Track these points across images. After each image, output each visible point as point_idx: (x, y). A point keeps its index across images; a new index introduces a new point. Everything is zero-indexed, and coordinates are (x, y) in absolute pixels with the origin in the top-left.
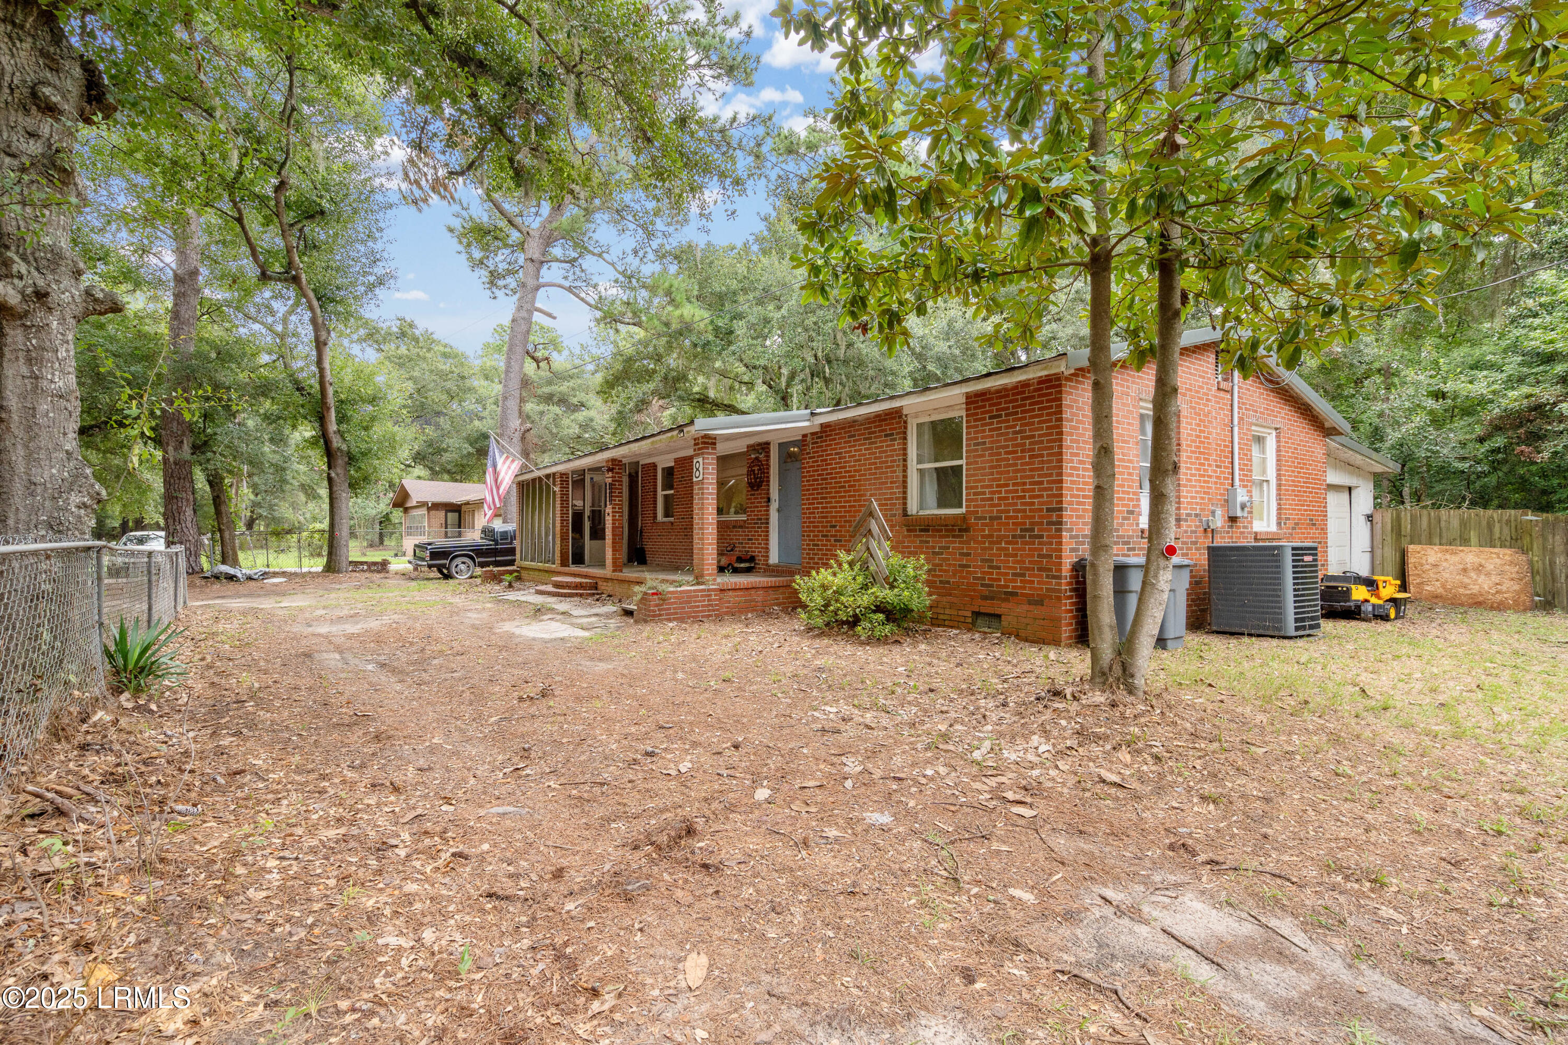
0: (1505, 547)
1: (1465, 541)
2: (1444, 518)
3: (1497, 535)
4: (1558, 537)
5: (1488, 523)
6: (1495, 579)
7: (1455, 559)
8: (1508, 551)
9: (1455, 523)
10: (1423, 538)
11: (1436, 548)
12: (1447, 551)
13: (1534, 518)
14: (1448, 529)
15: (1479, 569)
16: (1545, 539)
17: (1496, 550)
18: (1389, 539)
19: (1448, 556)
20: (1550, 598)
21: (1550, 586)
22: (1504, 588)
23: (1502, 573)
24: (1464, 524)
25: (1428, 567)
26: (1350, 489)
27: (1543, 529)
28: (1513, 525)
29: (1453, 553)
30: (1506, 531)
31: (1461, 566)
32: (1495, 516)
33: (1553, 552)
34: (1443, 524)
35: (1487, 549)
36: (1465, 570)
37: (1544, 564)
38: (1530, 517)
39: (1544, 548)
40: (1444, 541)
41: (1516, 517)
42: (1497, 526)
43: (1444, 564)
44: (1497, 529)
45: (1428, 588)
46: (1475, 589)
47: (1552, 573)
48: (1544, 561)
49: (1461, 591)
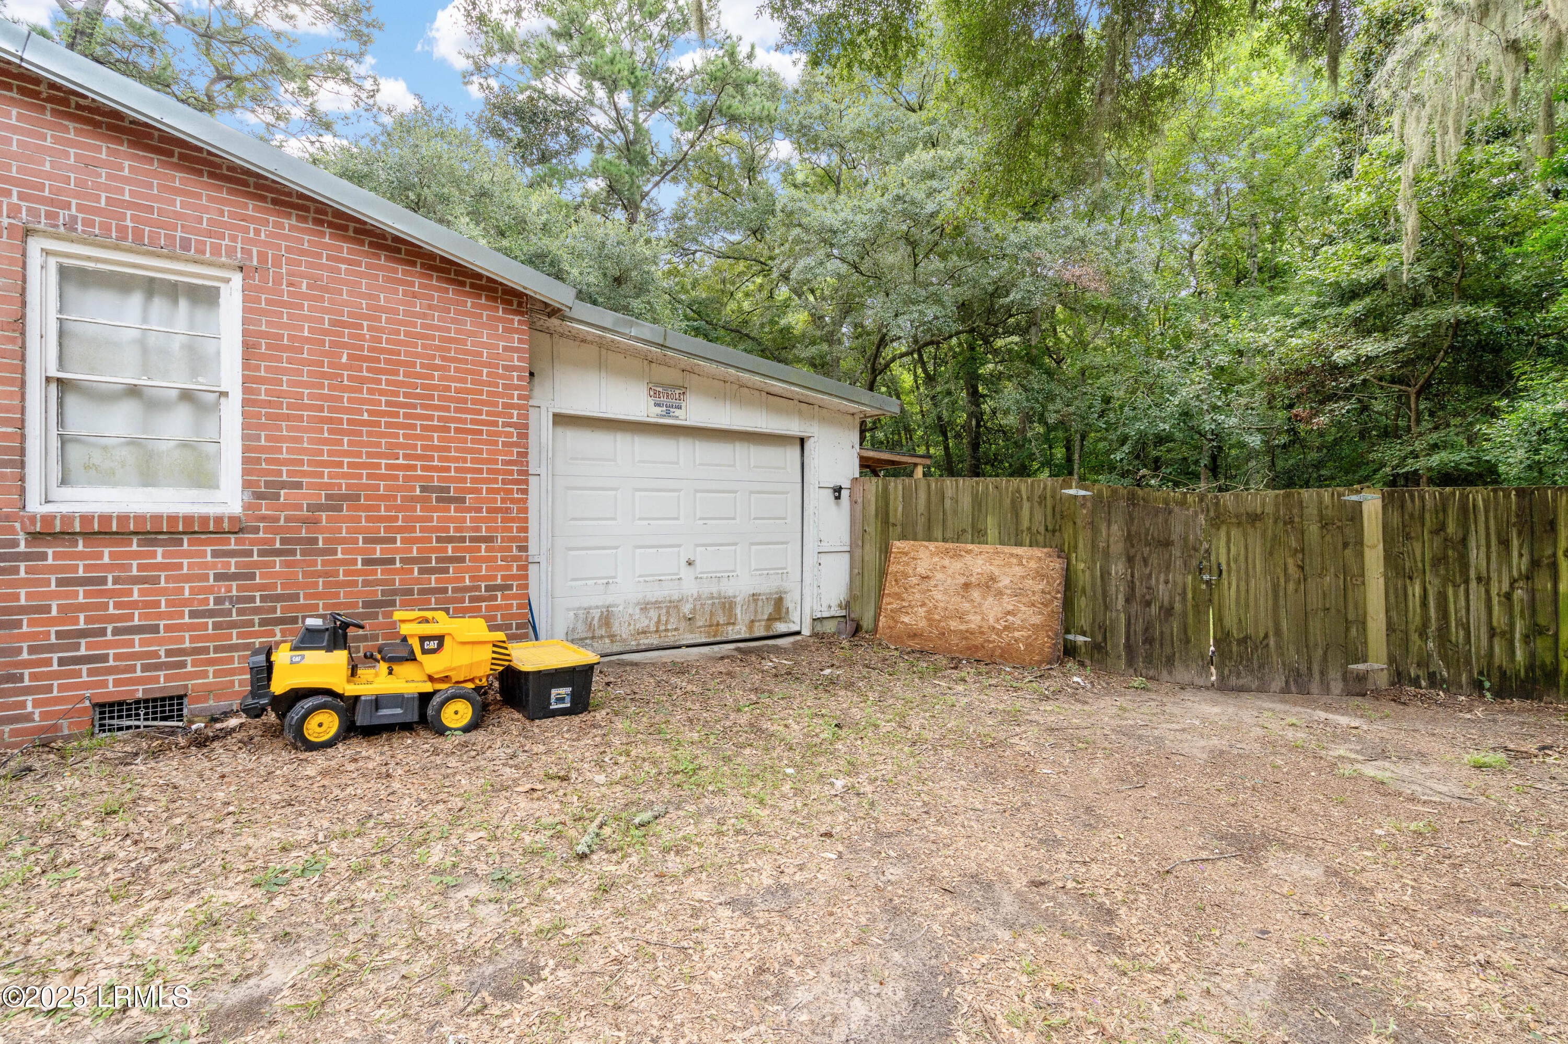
0: (1037, 545)
1: (979, 536)
2: (949, 493)
3: (1025, 524)
4: (1115, 528)
5: (1013, 501)
6: (1008, 603)
7: (957, 565)
8: (1038, 552)
9: (966, 501)
10: (920, 529)
11: (932, 546)
12: (947, 551)
13: (1082, 493)
14: (955, 512)
15: (989, 584)
16: (1095, 529)
17: (1019, 551)
18: (871, 529)
19: (946, 562)
20: (1100, 638)
21: (1100, 618)
22: (1016, 620)
23: (1018, 593)
24: (978, 503)
25: (914, 580)
26: (802, 441)
27: (1093, 512)
28: (1049, 502)
29: (957, 556)
30: (1039, 516)
31: (962, 580)
32: (1023, 488)
33: (1106, 554)
34: (948, 503)
35: (1007, 549)
36: (967, 586)
37: (1093, 577)
38: (1072, 492)
39: (1094, 546)
40: (949, 534)
41: (1054, 491)
42: (1026, 506)
43: (939, 576)
44: (1025, 513)
45: (906, 619)
46: (974, 621)
47: (1105, 594)
48: (1091, 569)
49: (954, 624)
